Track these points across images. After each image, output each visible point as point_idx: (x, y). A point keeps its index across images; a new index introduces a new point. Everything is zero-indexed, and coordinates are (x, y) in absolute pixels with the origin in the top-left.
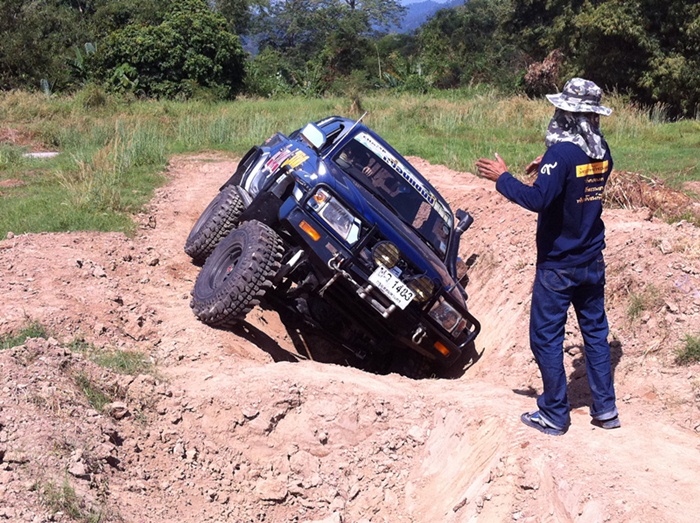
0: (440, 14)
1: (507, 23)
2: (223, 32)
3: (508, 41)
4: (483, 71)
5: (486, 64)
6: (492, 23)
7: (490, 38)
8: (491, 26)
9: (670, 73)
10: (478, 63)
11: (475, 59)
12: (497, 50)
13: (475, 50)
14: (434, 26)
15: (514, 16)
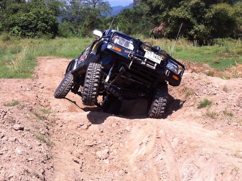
0: (124, 10)
1: (147, 14)
2: (51, 16)
3: (147, 20)
4: (139, 30)
5: (140, 27)
6: (142, 13)
7: (141, 18)
8: (142, 15)
9: (200, 30)
10: (137, 27)
11: (136, 26)
12: (144, 23)
13: (136, 22)
14: (123, 14)
15: (150, 11)
